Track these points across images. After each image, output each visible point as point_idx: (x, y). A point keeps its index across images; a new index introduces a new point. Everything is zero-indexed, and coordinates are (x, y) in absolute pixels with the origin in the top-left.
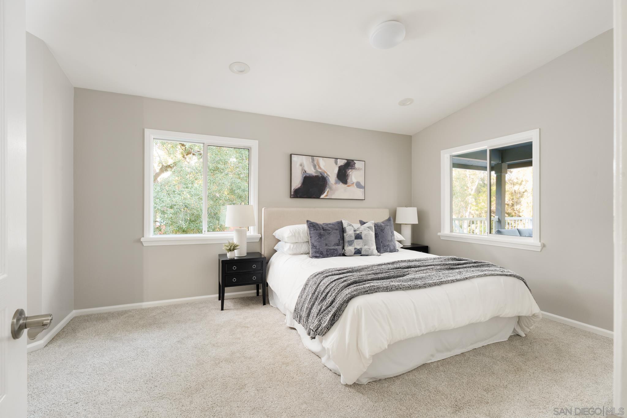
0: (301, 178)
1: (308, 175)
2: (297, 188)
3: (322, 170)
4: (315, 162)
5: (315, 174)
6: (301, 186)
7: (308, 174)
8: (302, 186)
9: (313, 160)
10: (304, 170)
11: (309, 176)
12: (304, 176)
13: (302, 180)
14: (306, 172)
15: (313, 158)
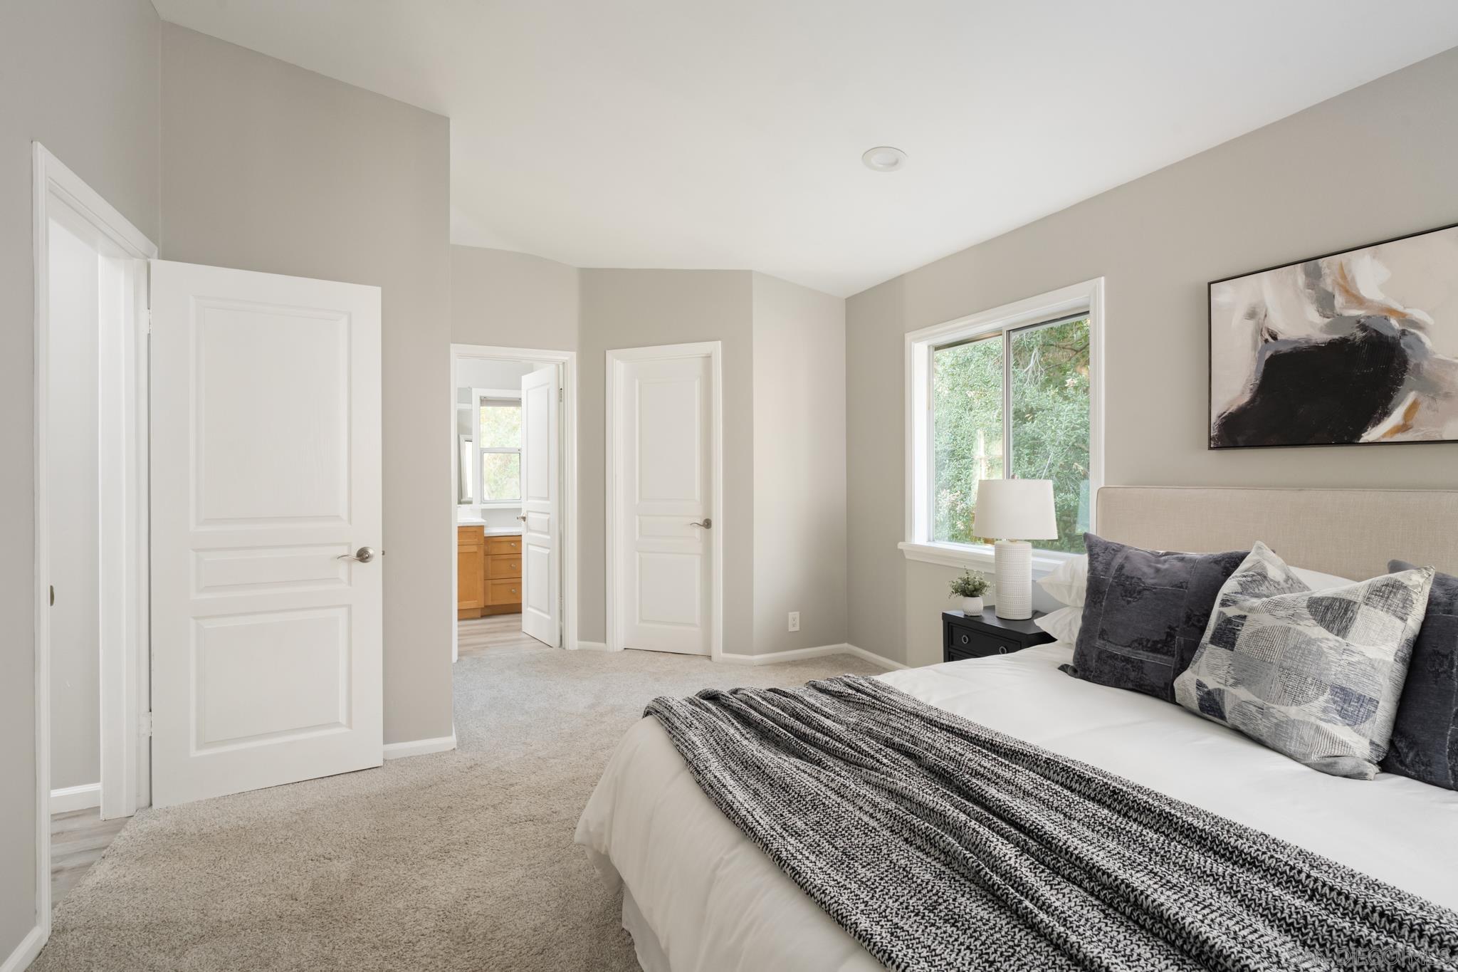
0: (1253, 368)
1: (1285, 349)
2: (1233, 408)
3: (1367, 308)
4: (1328, 283)
5: (1326, 332)
6: (1252, 400)
7: (1286, 342)
8: (1258, 399)
9: (1314, 277)
10: (1268, 330)
11: (1295, 348)
12: (1268, 355)
13: (1260, 375)
14: (1280, 337)
15: (1317, 265)
